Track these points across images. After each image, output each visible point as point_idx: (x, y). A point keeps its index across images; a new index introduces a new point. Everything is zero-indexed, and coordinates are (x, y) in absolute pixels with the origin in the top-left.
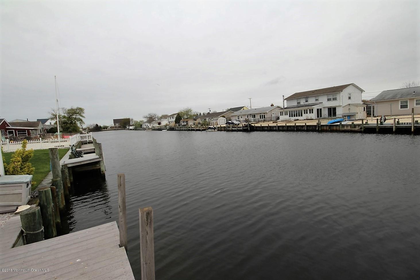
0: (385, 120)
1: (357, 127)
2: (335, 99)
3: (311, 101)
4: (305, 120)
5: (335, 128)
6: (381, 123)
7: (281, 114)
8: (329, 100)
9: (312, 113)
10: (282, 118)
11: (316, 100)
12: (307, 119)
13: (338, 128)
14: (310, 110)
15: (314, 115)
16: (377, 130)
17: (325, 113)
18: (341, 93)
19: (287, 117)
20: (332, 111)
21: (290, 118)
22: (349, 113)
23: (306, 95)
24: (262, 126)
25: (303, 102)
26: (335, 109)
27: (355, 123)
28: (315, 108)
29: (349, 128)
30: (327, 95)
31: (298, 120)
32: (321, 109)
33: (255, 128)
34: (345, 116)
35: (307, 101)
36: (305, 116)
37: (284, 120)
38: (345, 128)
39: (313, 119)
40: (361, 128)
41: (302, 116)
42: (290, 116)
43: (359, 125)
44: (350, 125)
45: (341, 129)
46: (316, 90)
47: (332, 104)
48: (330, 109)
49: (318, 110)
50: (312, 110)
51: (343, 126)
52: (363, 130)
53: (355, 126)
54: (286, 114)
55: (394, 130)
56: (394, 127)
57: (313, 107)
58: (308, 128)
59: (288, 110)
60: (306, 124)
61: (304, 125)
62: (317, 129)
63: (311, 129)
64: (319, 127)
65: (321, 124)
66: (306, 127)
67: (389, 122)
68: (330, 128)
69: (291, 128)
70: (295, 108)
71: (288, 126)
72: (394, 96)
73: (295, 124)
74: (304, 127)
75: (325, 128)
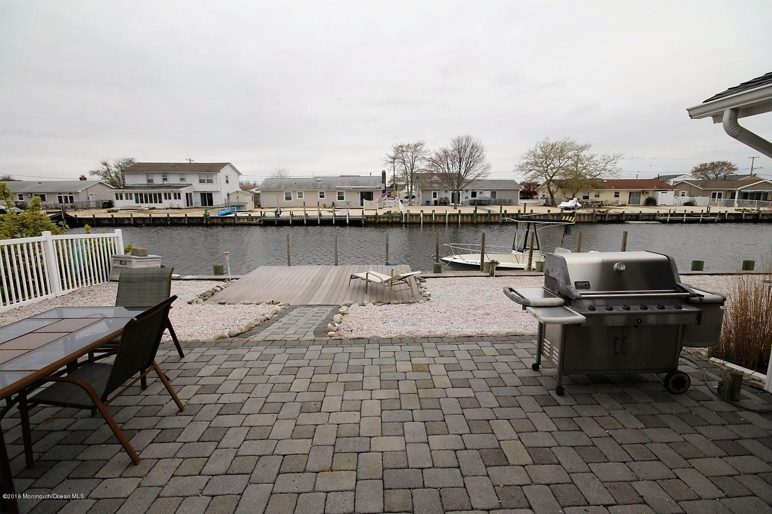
0: (281, 212)
1: (254, 219)
2: (210, 181)
3: (173, 180)
4: (168, 209)
5: (228, 221)
6: (279, 217)
7: (119, 197)
8: (201, 181)
9: (179, 198)
10: (118, 204)
11: (182, 179)
12: (171, 208)
13: (232, 221)
14: (175, 194)
15: (182, 203)
16: (276, 223)
17: (197, 199)
18: (218, 174)
19: (132, 203)
20: (207, 199)
21: (140, 204)
22: (237, 203)
23: (165, 169)
24: (96, 217)
25: (158, 180)
26: (210, 195)
27: (253, 215)
28: (183, 192)
29: (246, 221)
30: (198, 174)
31: (154, 208)
32: (191, 194)
33: (77, 222)
34: (234, 206)
35: (165, 179)
36: (166, 203)
37: (124, 207)
38: (241, 221)
39: (181, 209)
40: (260, 221)
41: (161, 202)
42: (137, 202)
43: (256, 218)
44: (247, 218)
45: (237, 222)
46: (179, 164)
47: (206, 188)
48: (203, 195)
49: (187, 194)
50: (179, 194)
51: (239, 218)
52: (262, 223)
53: (252, 218)
54: (129, 197)
55: (291, 223)
56: (290, 220)
57: (180, 190)
58: (191, 221)
59: (133, 191)
60: (186, 215)
61: (184, 216)
62: (205, 222)
63: (195, 222)
64: (206, 219)
65: (210, 216)
66: (186, 220)
67: (285, 214)
68: (222, 221)
69: (160, 221)
70: (145, 188)
71: (154, 219)
72: (279, 186)
73: (168, 215)
74: (183, 220)
75: (215, 221)
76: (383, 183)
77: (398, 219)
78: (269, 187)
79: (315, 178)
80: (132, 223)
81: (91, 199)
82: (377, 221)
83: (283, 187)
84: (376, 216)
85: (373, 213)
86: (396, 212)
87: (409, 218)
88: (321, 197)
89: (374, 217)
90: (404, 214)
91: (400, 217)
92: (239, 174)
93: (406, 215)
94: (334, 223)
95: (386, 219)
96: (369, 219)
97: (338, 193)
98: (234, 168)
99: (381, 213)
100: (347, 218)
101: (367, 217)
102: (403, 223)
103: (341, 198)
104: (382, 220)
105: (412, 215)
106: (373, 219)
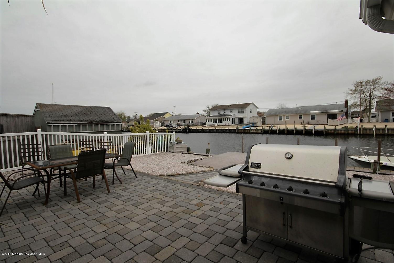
0: (273, 127)
1: (259, 131)
2: (243, 112)
3: (228, 112)
4: (224, 125)
5: (247, 131)
6: (271, 129)
7: (207, 120)
8: (239, 112)
9: (229, 121)
10: (207, 123)
11: (231, 112)
12: (226, 125)
13: (248, 131)
14: (228, 119)
15: (230, 123)
16: (270, 132)
17: (237, 121)
18: (246, 108)
19: (211, 123)
20: (241, 120)
21: (214, 124)
22: (252, 122)
23: (225, 108)
25: (222, 113)
26: (242, 119)
27: (258, 128)
28: (231, 117)
29: (255, 131)
30: (238, 109)
31: (219, 125)
32: (234, 118)
34: (251, 124)
35: (225, 112)
36: (224, 123)
37: (209, 125)
38: (253, 131)
39: (229, 125)
40: (261, 131)
41: (222, 122)
42: (213, 123)
43: (260, 130)
44: (256, 130)
45: (251, 131)
46: (231, 105)
47: (241, 115)
48: (239, 119)
49: (232, 119)
50: (229, 119)
51: (252, 130)
52: (262, 132)
53: (258, 130)
54: (211, 121)
55: (278, 132)
56: (278, 131)
57: (230, 117)
58: (231, 131)
59: (212, 118)
60: (229, 128)
61: (228, 128)
62: (236, 131)
63: (232, 131)
64: (237, 130)
65: (239, 128)
66: (229, 130)
67: (275, 128)
68: (244, 131)
69: (219, 131)
70: (217, 116)
71: (217, 130)
72: (276, 113)
73: (222, 128)
74: (228, 130)
75: (241, 131)
76: (345, 107)
77: (353, 132)
78: (270, 114)
79: (298, 108)
80: (209, 131)
81: (199, 122)
82: (336, 133)
83: (278, 113)
84: (335, 129)
85: (333, 127)
86: (352, 127)
87: (363, 131)
88: (300, 118)
89: (333, 129)
90: (358, 128)
91: (355, 130)
92: (257, 108)
93: (360, 129)
94: (304, 133)
95: (343, 132)
96: (330, 131)
97: (312, 115)
98: (255, 105)
99: (339, 127)
100: (313, 130)
101: (328, 130)
102: (357, 134)
103: (313, 118)
104: (339, 132)
105: (365, 129)
106: (333, 131)
